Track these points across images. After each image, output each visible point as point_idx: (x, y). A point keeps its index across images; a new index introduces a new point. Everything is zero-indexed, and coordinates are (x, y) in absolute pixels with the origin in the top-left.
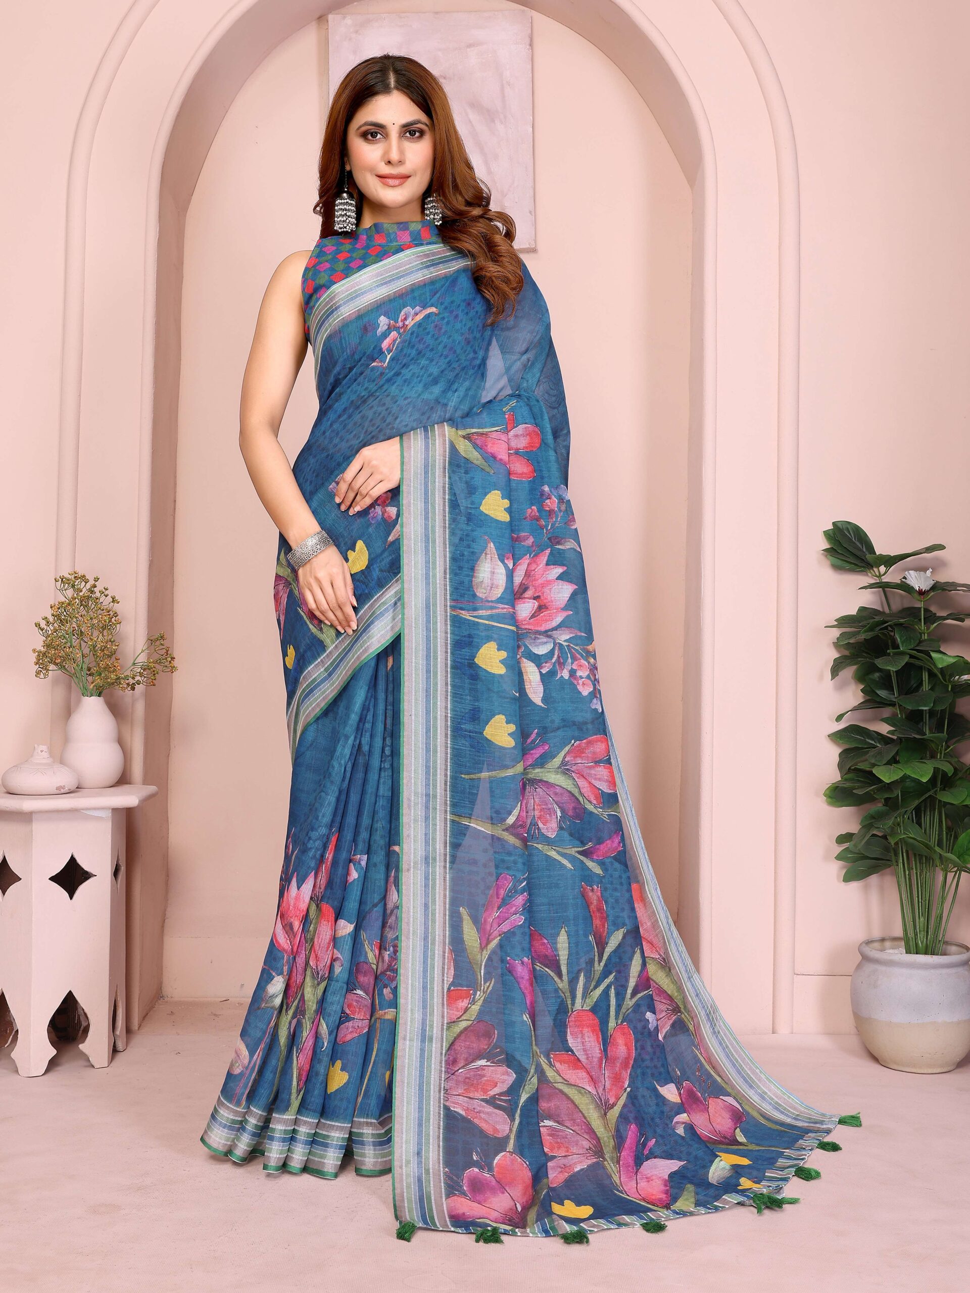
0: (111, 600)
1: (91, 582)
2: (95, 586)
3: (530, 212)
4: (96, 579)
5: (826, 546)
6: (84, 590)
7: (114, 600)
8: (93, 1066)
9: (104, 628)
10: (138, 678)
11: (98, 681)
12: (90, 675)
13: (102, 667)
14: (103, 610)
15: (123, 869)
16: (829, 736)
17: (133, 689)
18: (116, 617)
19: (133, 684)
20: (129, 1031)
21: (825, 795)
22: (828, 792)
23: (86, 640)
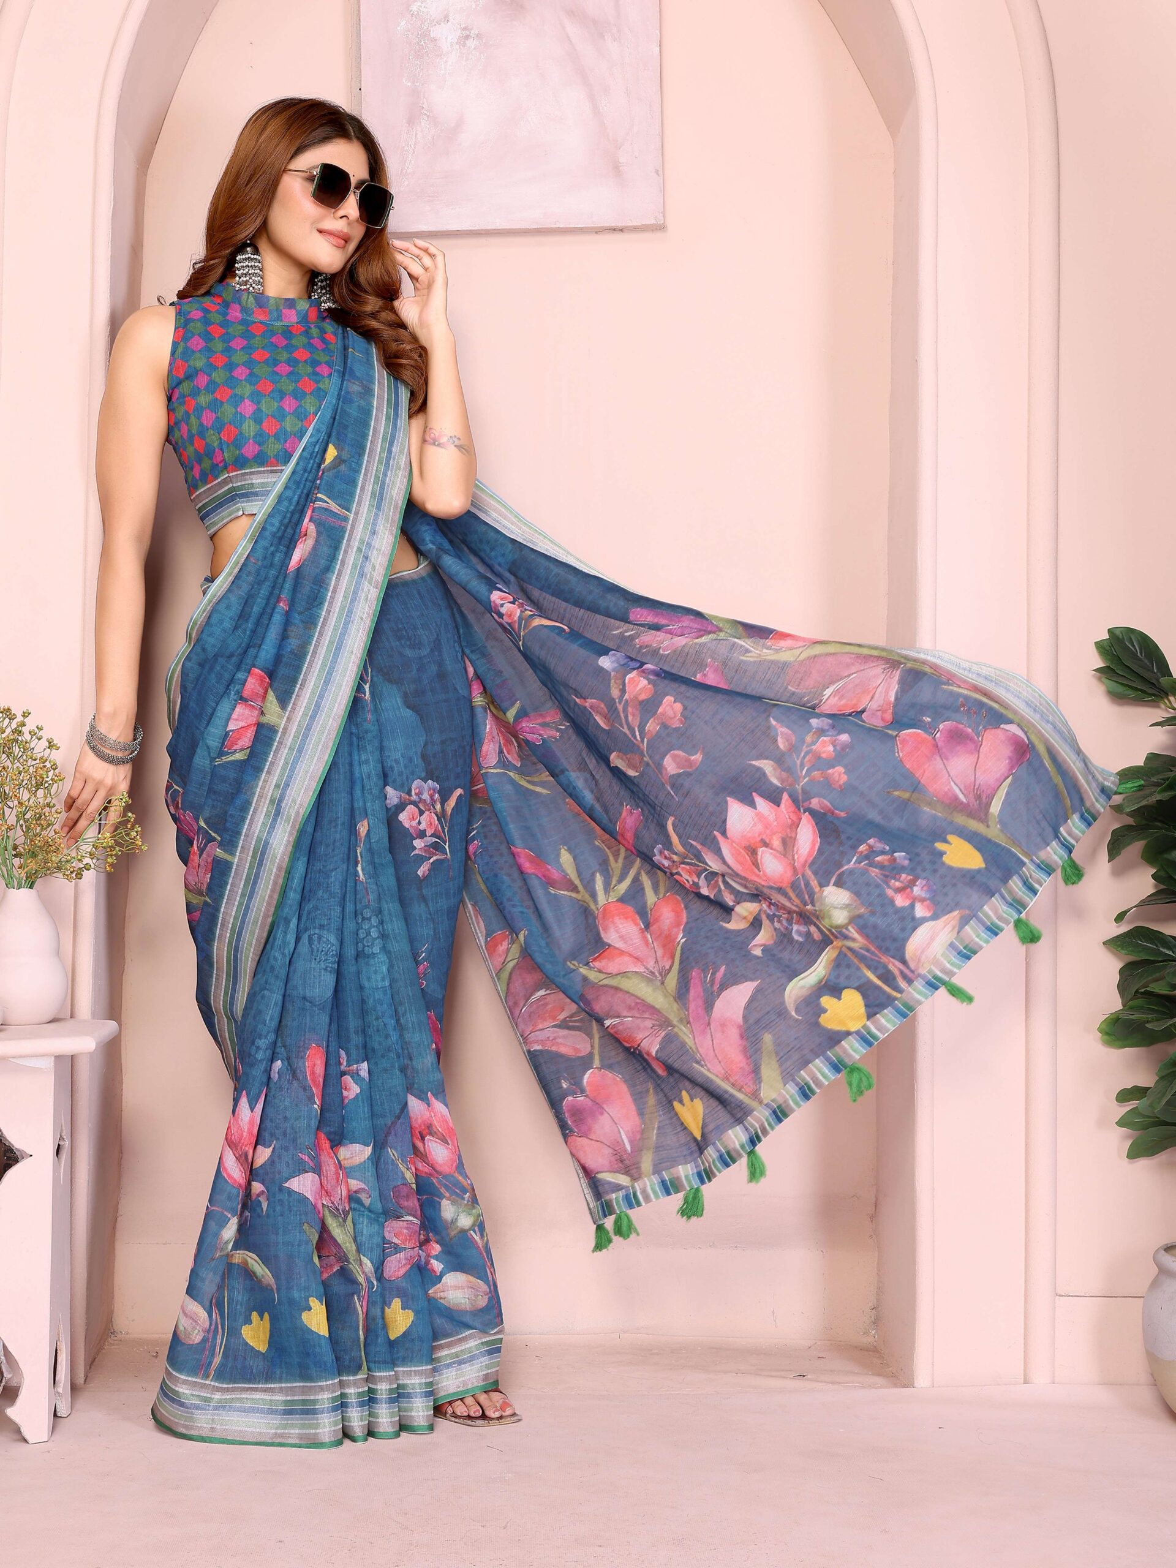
0: (47, 744)
1: (20, 718)
2: (23, 724)
3: (657, 172)
4: (25, 715)
5: (1101, 664)
6: (8, 731)
7: (51, 745)
8: (26, 1441)
9: (38, 786)
10: (87, 860)
11: (32, 865)
12: (15, 856)
13: (39, 844)
14: (35, 760)
15: (66, 1144)
16: (1104, 943)
17: (79, 876)
18: (54, 769)
19: (80, 869)
20: (74, 1388)
21: (1100, 1030)
22: (1104, 1026)
23: (10, 804)
